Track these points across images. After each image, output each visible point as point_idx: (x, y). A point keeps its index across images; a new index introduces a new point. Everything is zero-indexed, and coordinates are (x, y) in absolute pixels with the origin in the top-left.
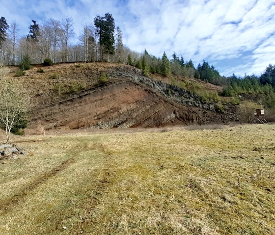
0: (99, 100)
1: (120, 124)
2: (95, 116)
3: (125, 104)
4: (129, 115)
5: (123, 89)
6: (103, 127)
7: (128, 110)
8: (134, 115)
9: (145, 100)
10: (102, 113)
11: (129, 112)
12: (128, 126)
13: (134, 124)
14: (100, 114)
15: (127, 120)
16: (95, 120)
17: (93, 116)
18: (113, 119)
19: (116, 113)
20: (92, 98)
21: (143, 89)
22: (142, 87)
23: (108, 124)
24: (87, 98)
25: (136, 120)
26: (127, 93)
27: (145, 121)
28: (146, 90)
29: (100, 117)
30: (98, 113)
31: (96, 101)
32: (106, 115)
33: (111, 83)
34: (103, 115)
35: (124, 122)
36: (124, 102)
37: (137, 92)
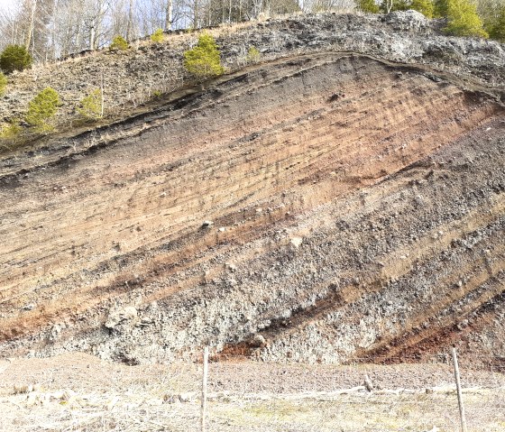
0: (160, 169)
1: (277, 326)
2: (104, 266)
3: (326, 185)
4: (353, 260)
5: (317, 102)
6: (146, 350)
7: (342, 225)
8: (396, 263)
9: (470, 156)
10: (153, 242)
11: (355, 239)
12: (345, 343)
13: (393, 330)
14: (141, 253)
15: (334, 298)
16: (97, 291)
17: (92, 264)
18: (226, 286)
19: (259, 244)
20: (122, 165)
21: (453, 90)
22: (442, 81)
23: (185, 326)
24: (97, 165)
25: (415, 299)
26: (340, 118)
27: (487, 307)
28: (472, 98)
29: (137, 269)
30: (129, 245)
31: (139, 176)
32: (184, 260)
33: (243, 79)
34: (163, 257)
35: (311, 313)
36: (317, 177)
37: (411, 108)
